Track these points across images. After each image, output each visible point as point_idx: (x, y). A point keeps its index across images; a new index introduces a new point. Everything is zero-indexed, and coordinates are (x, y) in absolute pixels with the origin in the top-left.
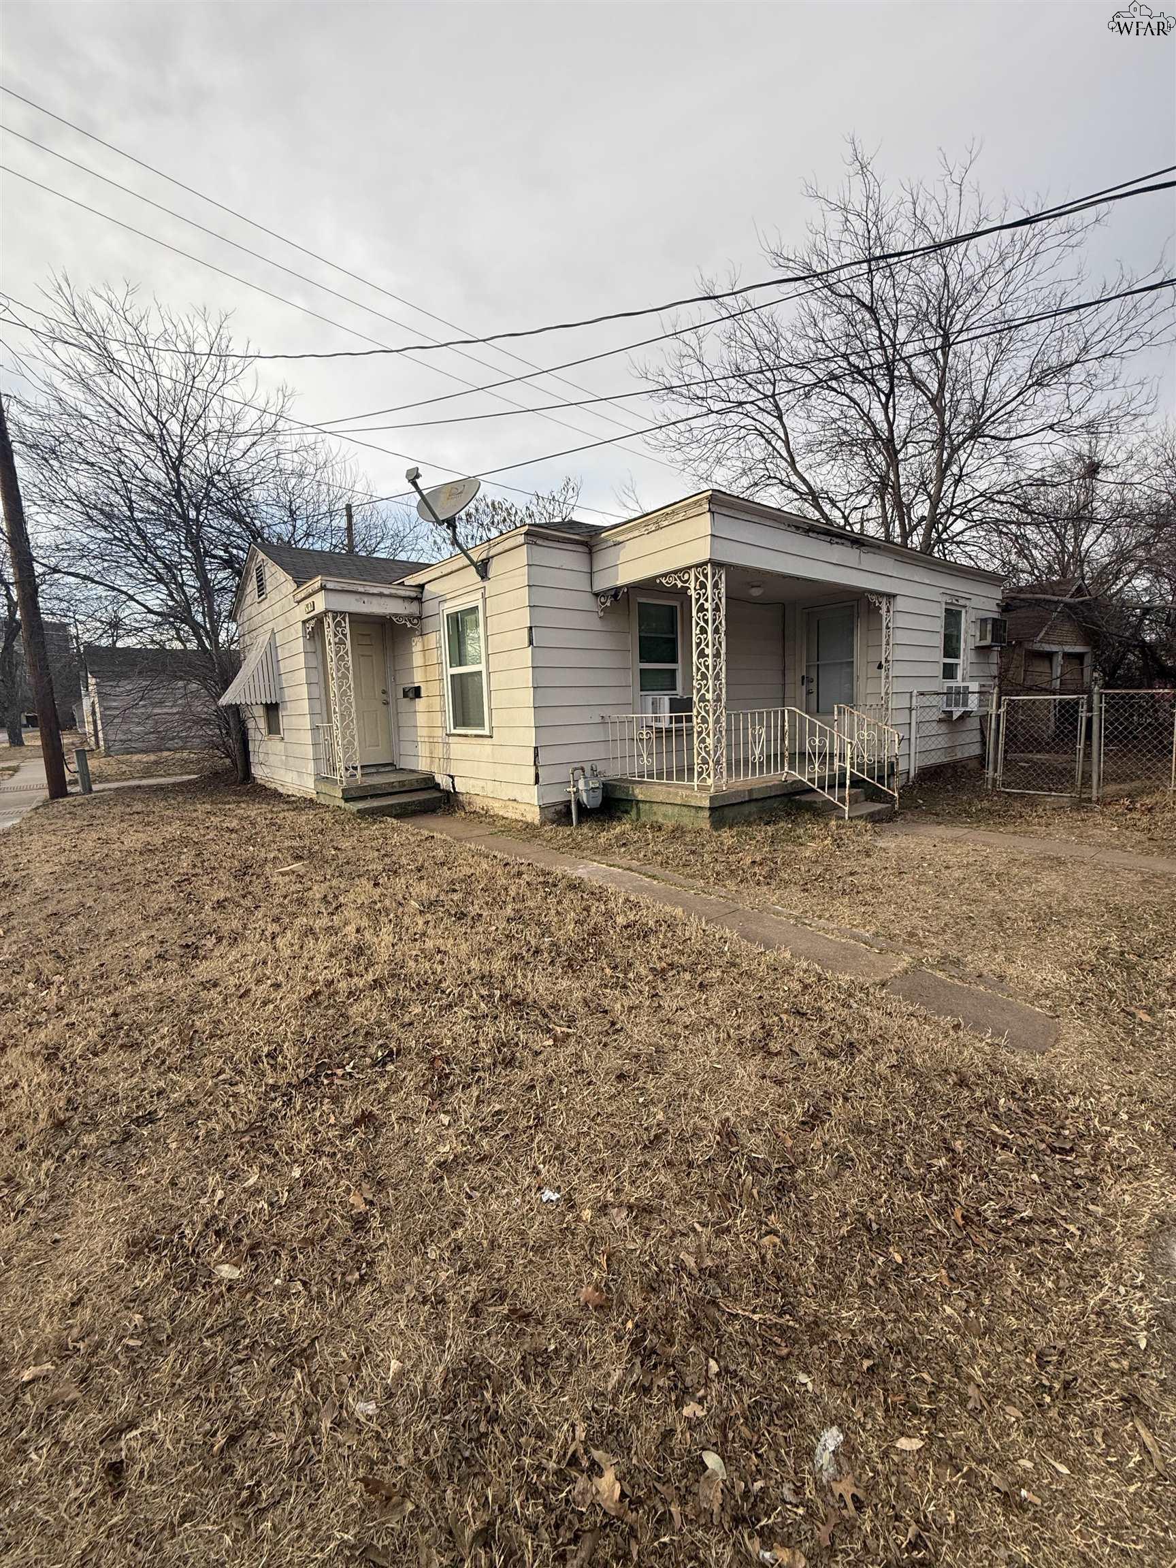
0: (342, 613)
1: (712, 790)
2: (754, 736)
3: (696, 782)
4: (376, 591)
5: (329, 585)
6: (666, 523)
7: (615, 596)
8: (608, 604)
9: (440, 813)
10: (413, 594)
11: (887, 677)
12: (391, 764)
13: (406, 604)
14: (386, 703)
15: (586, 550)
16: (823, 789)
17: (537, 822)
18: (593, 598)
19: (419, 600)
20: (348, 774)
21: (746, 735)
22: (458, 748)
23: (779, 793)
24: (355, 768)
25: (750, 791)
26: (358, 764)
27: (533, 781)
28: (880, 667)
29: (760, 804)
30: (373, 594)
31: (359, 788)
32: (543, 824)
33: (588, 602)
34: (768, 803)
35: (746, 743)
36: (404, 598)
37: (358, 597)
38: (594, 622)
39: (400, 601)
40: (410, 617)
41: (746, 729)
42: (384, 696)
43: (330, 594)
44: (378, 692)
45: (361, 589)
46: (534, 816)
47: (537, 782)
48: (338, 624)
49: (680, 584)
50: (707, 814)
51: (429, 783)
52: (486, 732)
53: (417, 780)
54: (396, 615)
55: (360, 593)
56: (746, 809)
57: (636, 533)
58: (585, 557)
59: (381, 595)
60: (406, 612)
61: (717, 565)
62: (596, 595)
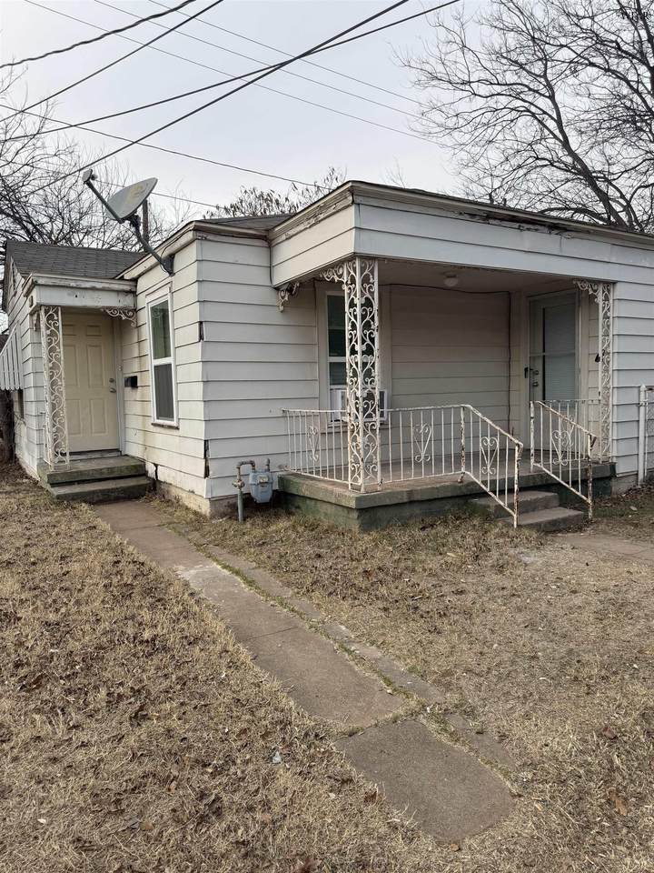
0: (54, 307)
1: (362, 490)
2: (417, 435)
3: (349, 482)
4: (88, 285)
5: (40, 281)
6: (322, 216)
7: (290, 290)
8: (286, 298)
9: (142, 500)
10: (127, 288)
11: (606, 370)
12: (117, 450)
13: (121, 297)
14: (114, 391)
15: (265, 244)
16: (495, 492)
17: (208, 515)
18: (274, 292)
19: (133, 293)
20: (57, 460)
21: (407, 434)
22: (161, 438)
23: (450, 495)
24: (64, 455)
25: (410, 493)
26: (67, 451)
27: (202, 473)
28: (597, 359)
29: (425, 506)
30: (86, 289)
31: (66, 473)
32: (213, 517)
33: (272, 298)
34: (435, 506)
35: (407, 442)
36: (118, 292)
37: (70, 291)
38: (275, 316)
39: (114, 295)
40: (124, 310)
41: (406, 427)
42: (112, 385)
43: (43, 289)
44: (106, 382)
45: (73, 284)
46: (205, 508)
47: (207, 475)
48: (50, 318)
49: (336, 279)
50: (355, 515)
51: (139, 470)
52: (174, 423)
53: (127, 468)
54: (110, 308)
55: (72, 288)
56: (407, 512)
57: (301, 227)
58: (265, 251)
59: (93, 289)
60: (121, 305)
61: (367, 259)
62: (277, 289)
